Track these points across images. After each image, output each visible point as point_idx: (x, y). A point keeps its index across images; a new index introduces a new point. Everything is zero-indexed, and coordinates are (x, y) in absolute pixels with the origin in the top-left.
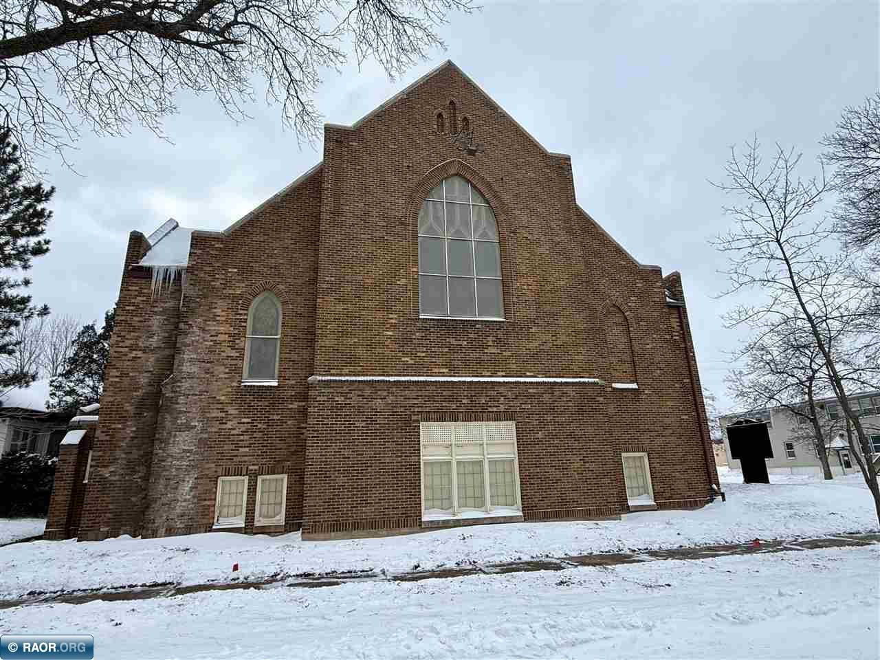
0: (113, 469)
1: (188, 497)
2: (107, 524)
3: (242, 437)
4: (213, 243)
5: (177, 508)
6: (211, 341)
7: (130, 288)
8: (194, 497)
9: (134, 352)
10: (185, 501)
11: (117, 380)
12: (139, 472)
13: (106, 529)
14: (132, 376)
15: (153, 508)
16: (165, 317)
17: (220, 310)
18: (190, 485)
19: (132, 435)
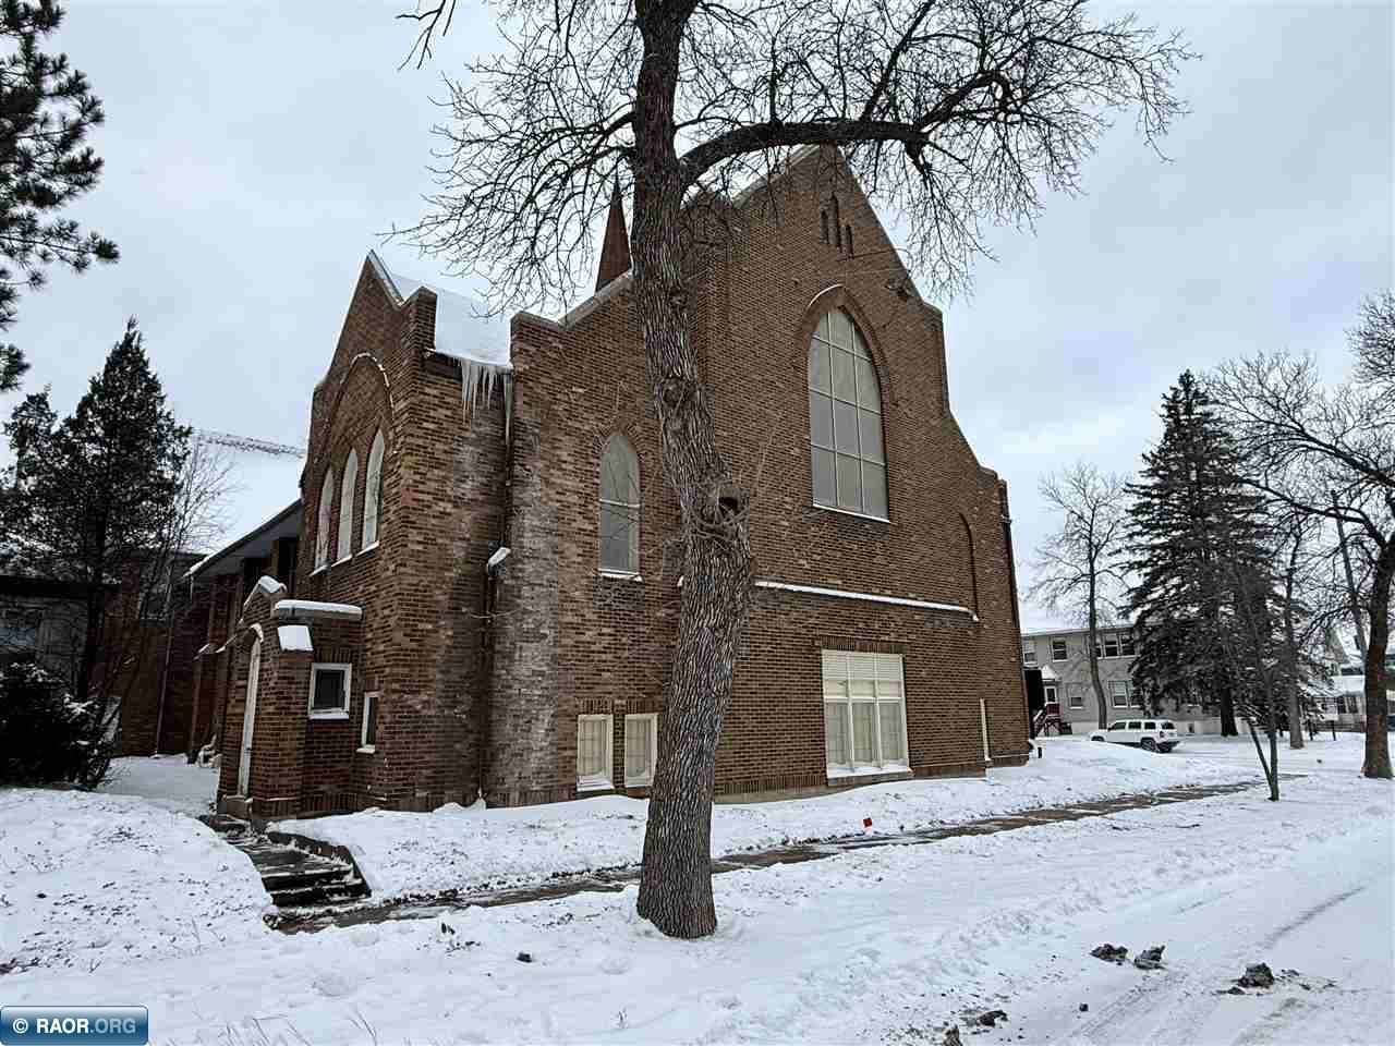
0: (426, 698)
1: (544, 744)
2: (425, 787)
3: (604, 657)
4: (550, 339)
5: (532, 760)
6: (558, 501)
7: (427, 390)
8: (551, 744)
9: (441, 504)
10: (541, 749)
11: (420, 548)
12: (462, 703)
13: (425, 794)
14: (442, 544)
15: (501, 760)
16: (480, 451)
17: (566, 453)
18: (546, 726)
19: (448, 642)
